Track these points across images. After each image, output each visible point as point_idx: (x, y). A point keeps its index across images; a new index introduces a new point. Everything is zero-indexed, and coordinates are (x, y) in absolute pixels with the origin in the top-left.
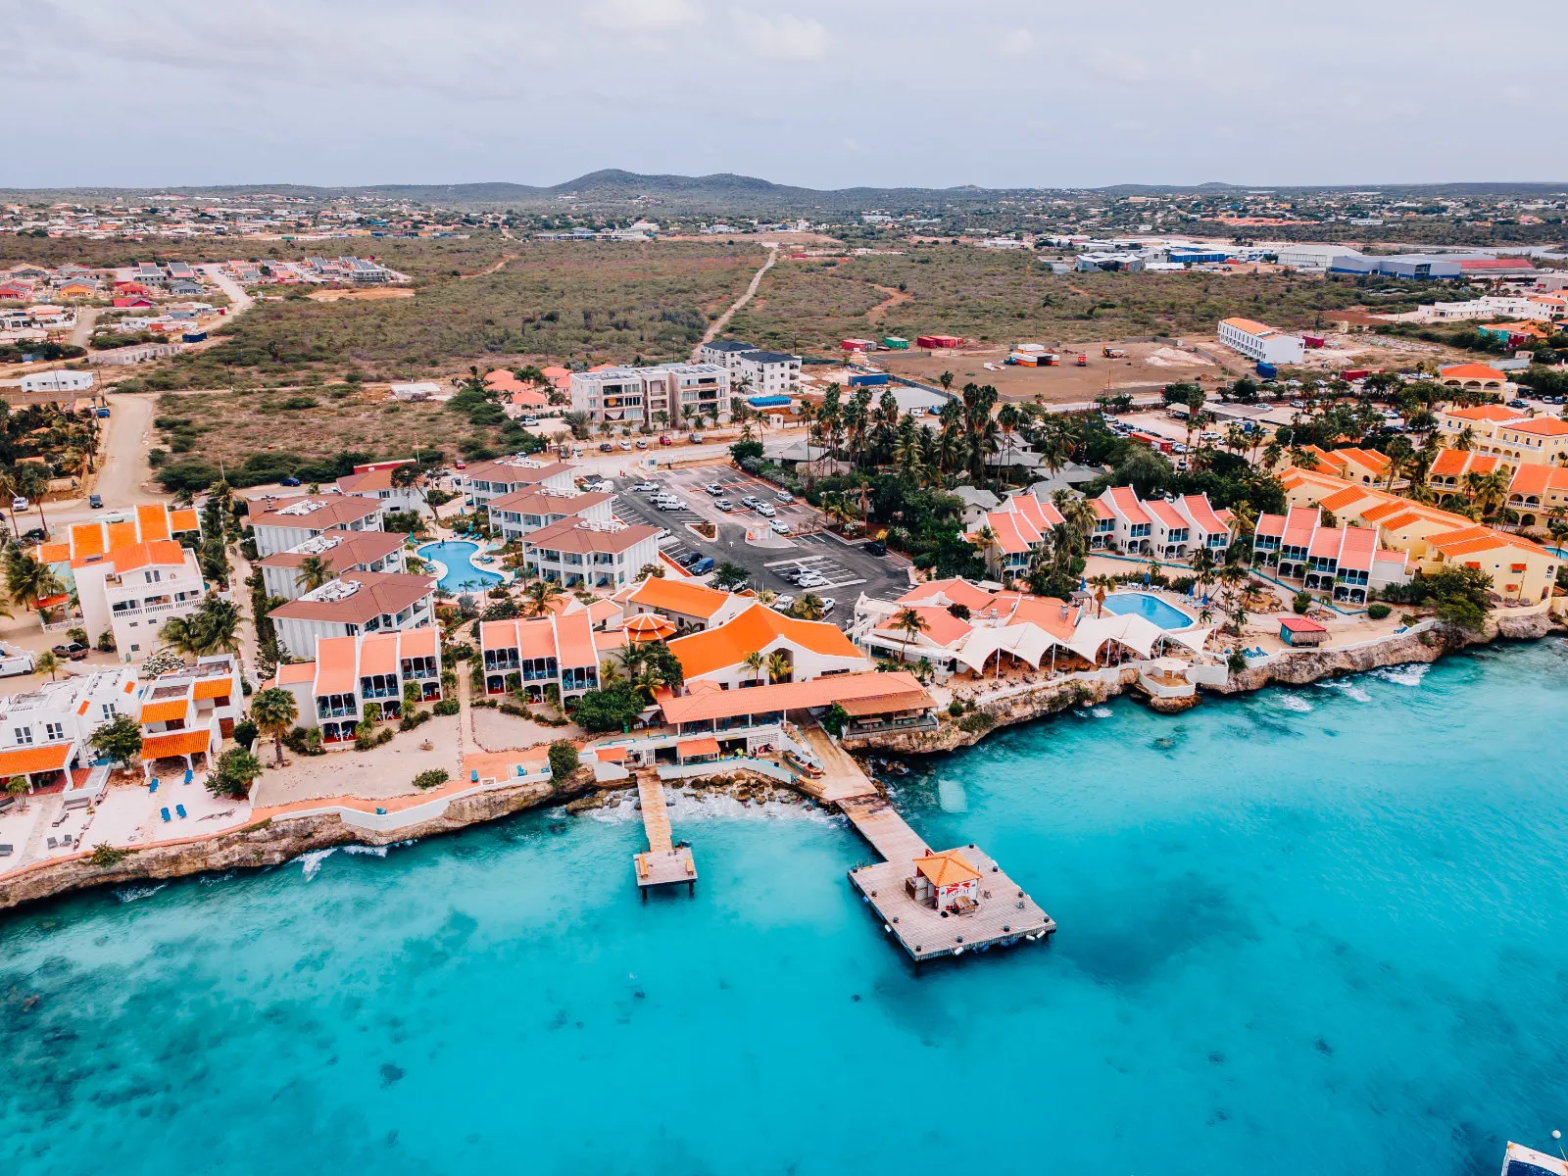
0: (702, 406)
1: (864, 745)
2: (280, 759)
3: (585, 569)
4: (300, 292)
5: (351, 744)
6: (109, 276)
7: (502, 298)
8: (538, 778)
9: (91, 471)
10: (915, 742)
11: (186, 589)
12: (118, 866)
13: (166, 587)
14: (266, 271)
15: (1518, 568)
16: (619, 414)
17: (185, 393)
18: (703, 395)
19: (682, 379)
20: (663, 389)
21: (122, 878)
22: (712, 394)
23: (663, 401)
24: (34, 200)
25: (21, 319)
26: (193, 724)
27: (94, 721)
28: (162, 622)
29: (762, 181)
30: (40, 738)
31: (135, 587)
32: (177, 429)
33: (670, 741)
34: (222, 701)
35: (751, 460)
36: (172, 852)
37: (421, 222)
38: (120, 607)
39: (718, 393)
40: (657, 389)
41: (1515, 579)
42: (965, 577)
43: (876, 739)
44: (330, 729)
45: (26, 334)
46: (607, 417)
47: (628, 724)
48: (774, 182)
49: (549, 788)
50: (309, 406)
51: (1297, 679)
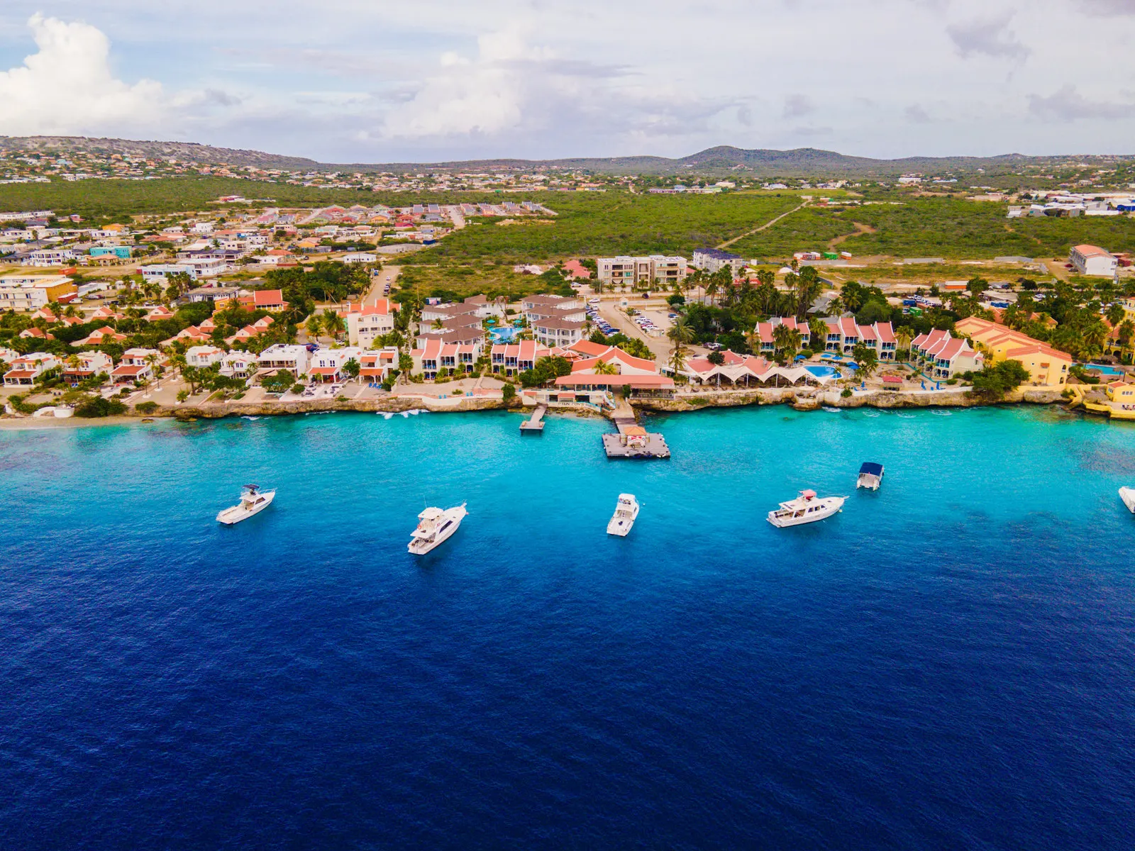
0: (668, 279)
1: (639, 403)
2: (406, 382)
3: (556, 337)
4: (493, 220)
5: (433, 381)
6: (397, 212)
7: (605, 226)
8: (498, 397)
9: (366, 293)
10: (662, 403)
11: (387, 326)
12: (345, 403)
13: (380, 324)
14: (479, 210)
15: (1045, 366)
16: (619, 281)
17: (415, 266)
18: (669, 273)
19: (657, 264)
20: (647, 268)
21: (346, 408)
22: (675, 273)
23: (647, 275)
24: (370, 170)
25: (350, 232)
26: (377, 366)
27: (346, 360)
28: (376, 337)
29: (834, 154)
30: (327, 365)
31: (368, 323)
32: (407, 281)
33: (555, 392)
34: (390, 361)
35: (677, 305)
36: (364, 401)
37: (581, 181)
38: (362, 330)
39: (678, 273)
40: (643, 268)
41: (1043, 372)
42: (733, 351)
43: (644, 401)
44: (427, 375)
45: (351, 238)
46: (613, 283)
47: (541, 385)
48: (842, 154)
49: (502, 401)
50: (471, 274)
51: (880, 404)
